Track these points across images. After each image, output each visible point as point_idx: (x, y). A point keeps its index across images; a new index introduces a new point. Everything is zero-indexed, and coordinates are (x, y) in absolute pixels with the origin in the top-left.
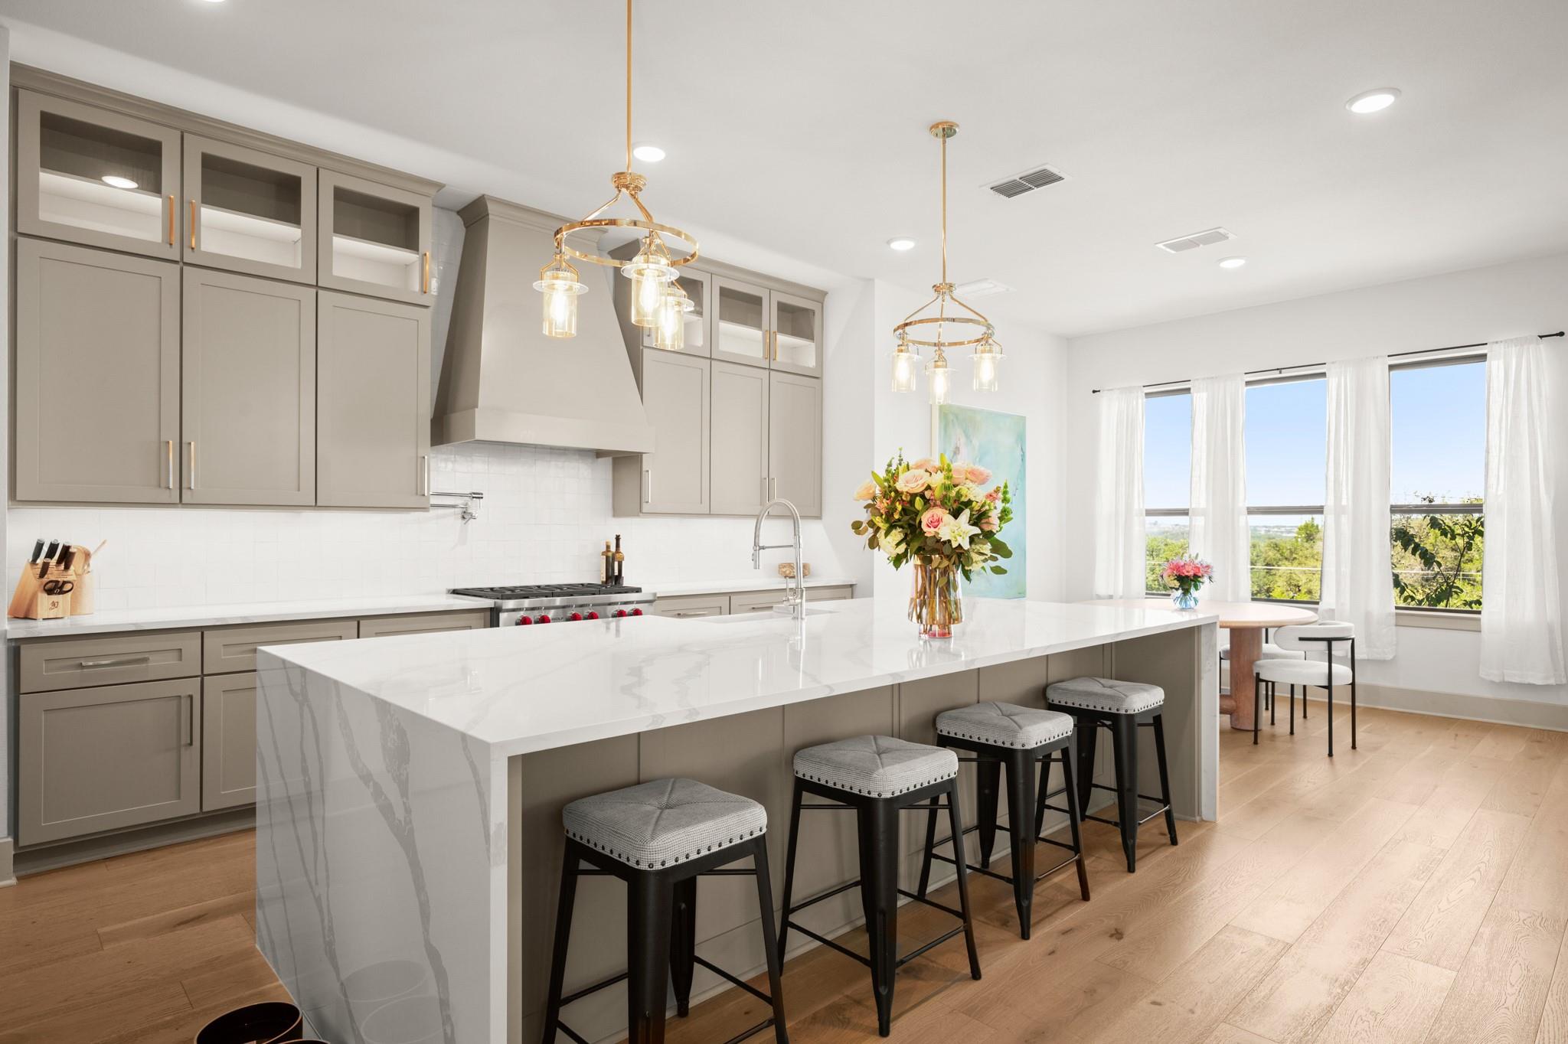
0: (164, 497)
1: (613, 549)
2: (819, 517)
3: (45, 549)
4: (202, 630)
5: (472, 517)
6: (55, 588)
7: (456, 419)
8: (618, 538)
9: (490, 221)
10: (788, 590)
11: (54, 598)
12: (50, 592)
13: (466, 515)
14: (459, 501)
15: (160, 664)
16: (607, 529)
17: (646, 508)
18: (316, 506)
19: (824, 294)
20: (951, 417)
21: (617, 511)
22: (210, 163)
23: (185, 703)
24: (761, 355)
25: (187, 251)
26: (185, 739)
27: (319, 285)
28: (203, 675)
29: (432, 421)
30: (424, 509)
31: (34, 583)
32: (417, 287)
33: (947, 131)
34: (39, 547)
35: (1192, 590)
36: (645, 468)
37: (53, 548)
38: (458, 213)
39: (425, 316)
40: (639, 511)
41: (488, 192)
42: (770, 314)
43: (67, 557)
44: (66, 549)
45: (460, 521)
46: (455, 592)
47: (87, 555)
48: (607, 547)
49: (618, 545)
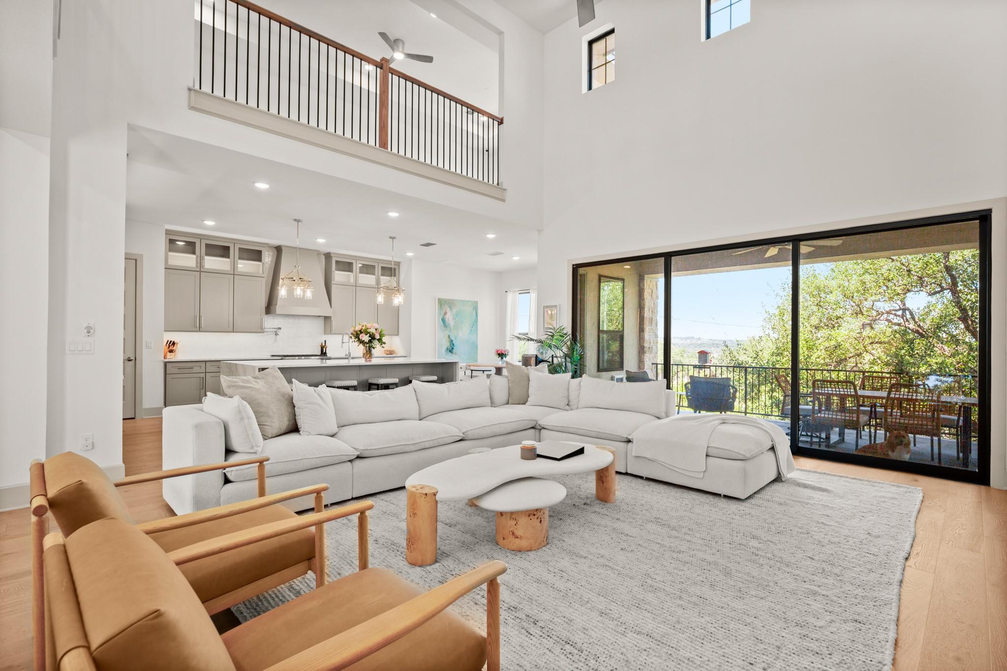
0: (196, 329)
1: (324, 344)
2: (398, 335)
3: (169, 342)
4: (206, 362)
5: (278, 334)
6: (171, 351)
7: (272, 307)
8: (325, 341)
9: (283, 252)
11: (171, 353)
12: (170, 352)
13: (276, 334)
14: (275, 330)
15: (196, 369)
16: (322, 339)
17: (332, 332)
18: (233, 332)
19: (400, 263)
20: (443, 302)
21: (325, 333)
22: (207, 246)
23: (202, 379)
24: (375, 284)
25: (201, 268)
26: (202, 388)
27: (235, 273)
28: (206, 372)
29: (266, 308)
30: (263, 332)
31: (167, 350)
32: (261, 272)
33: (393, 238)
34: (168, 341)
35: (504, 358)
36: (332, 320)
37: (171, 341)
38: (275, 248)
39: (264, 280)
40: (331, 333)
41: (281, 244)
42: (378, 270)
43: (174, 343)
44: (174, 342)
45: (274, 336)
46: (273, 356)
47: (177, 344)
48: (322, 344)
49: (325, 343)
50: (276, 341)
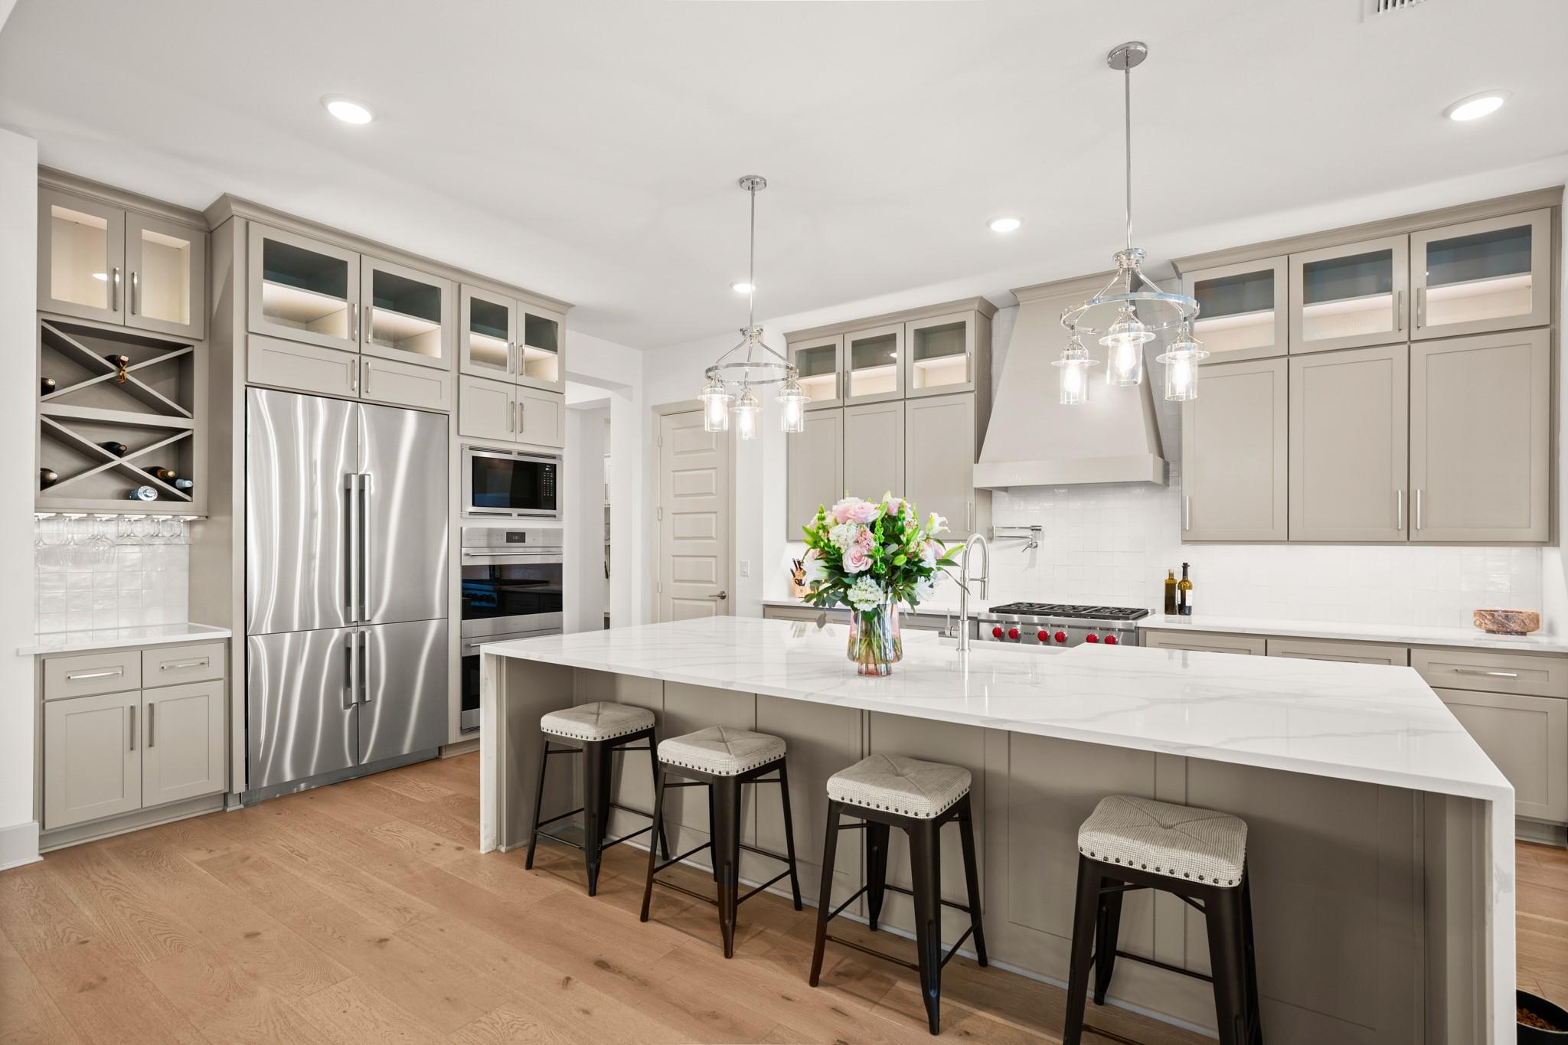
5: (1036, 545)
8: (1185, 566)
10: (949, 617)
13: (1032, 545)
24: (1392, 327)
32: (965, 379)
48: (1171, 575)
49: (1185, 573)
50: (1032, 564)
